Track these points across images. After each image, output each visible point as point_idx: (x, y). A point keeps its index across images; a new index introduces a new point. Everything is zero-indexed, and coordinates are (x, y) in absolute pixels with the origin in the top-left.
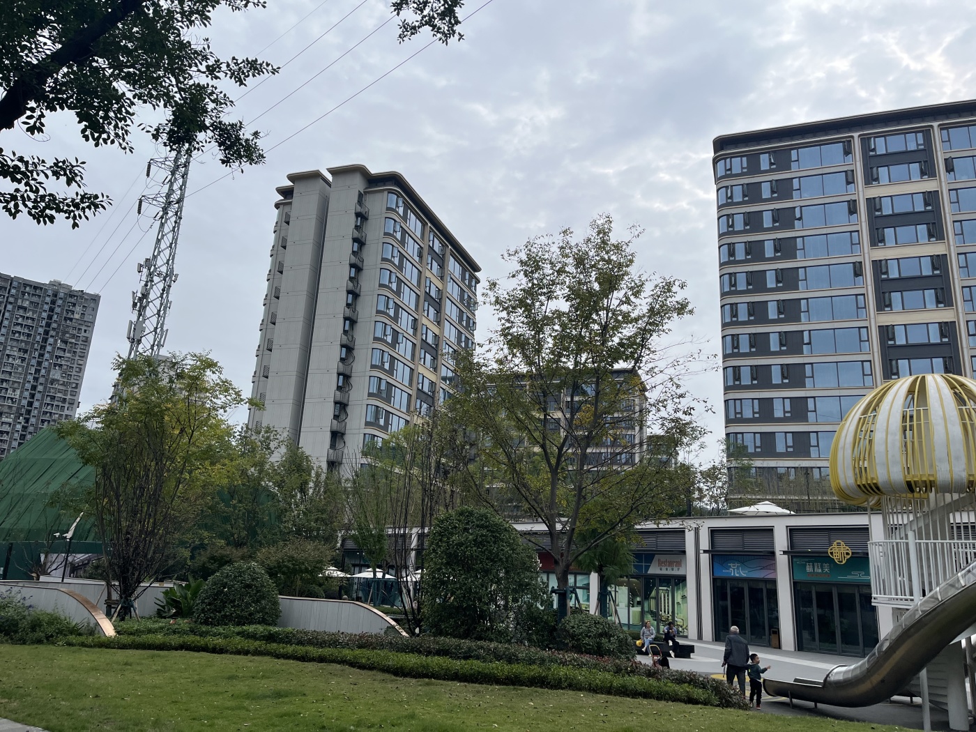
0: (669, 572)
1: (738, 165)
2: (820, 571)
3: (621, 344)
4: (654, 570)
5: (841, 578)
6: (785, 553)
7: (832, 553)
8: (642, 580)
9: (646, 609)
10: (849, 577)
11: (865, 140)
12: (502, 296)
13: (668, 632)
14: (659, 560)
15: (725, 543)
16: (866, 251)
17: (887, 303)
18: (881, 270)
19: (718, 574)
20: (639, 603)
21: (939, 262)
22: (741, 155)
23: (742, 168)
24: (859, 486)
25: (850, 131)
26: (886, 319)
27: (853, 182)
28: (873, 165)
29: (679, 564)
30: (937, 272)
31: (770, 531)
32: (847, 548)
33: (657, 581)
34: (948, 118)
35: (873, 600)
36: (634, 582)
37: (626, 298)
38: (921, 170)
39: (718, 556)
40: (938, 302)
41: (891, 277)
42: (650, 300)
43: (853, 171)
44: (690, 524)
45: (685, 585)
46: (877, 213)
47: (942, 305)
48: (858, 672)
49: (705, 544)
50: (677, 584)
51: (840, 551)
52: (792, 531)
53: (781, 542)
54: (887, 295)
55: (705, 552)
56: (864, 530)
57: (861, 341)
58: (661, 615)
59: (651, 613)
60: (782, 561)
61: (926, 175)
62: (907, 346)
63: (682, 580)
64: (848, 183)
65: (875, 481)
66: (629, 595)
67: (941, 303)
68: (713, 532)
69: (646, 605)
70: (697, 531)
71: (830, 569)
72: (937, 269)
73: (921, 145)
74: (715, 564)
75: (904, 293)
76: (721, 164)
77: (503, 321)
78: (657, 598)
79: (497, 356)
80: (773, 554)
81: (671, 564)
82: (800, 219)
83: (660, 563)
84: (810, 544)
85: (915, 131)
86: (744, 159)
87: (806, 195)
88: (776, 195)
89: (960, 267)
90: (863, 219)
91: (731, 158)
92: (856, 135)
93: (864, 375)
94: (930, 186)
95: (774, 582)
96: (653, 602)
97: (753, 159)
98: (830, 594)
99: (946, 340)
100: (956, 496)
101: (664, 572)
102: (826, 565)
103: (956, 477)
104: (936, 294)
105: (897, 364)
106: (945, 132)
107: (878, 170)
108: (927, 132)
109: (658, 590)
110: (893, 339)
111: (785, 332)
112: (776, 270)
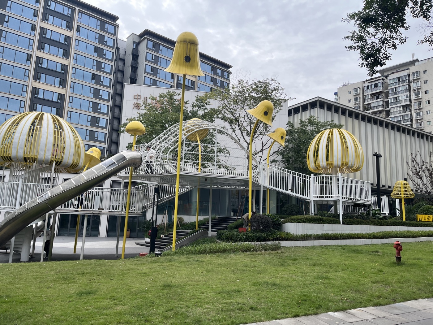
16: (35, 51)
17: (39, 78)
18: (39, 62)
21: (65, 68)
26: (36, 85)
27: (37, 16)
28: (48, 13)
30: (63, 72)
34: (83, 9)
38: (67, 25)
40: (60, 84)
41: (43, 66)
43: (38, 11)
46: (44, 35)
47: (62, 86)
54: (39, 74)
57: (22, 91)
61: (68, 28)
62: (43, 99)
64: (34, 16)
65: (10, 155)
67: (61, 85)
72: (63, 70)
73: (69, 14)
75: (47, 76)
85: (69, 7)
89: (72, 73)
90: (37, 35)
93: (20, 107)
94: (69, 34)
99: (59, 101)
103: (46, 157)
104: (60, 81)
105: (37, 106)
106: (80, 14)
107: (49, 16)
108: (73, 10)
110: (37, 94)
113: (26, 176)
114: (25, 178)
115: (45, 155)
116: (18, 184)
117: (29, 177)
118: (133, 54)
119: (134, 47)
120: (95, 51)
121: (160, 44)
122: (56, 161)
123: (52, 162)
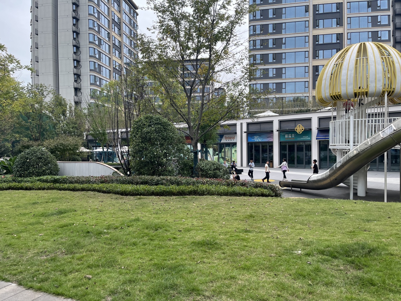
0: (230, 141)
2: (290, 137)
3: (219, 32)
4: (224, 141)
5: (299, 139)
6: (277, 131)
7: (296, 130)
8: (219, 145)
9: (220, 156)
10: (302, 139)
12: (158, 4)
13: (233, 165)
14: (226, 137)
15: (253, 128)
17: (317, 25)
18: (316, 9)
19: (249, 141)
20: (217, 154)
21: (340, 6)
24: (331, 96)
26: (316, 32)
29: (234, 138)
30: (338, 11)
31: (271, 122)
32: (303, 127)
33: (225, 145)
35: (330, 146)
36: (215, 146)
37: (223, 5)
39: (250, 134)
40: (337, 24)
41: (320, 13)
42: (236, 6)
44: (238, 123)
45: (236, 146)
47: (339, 26)
48: (324, 176)
49: (245, 129)
50: (233, 146)
51: (299, 128)
52: (281, 122)
53: (276, 126)
54: (318, 21)
55: (245, 132)
56: (310, 120)
57: (305, 42)
58: (226, 158)
59: (222, 158)
60: (276, 134)
62: (323, 44)
63: (235, 144)
65: (339, 94)
66: (213, 151)
68: (248, 124)
69: (220, 155)
70: (241, 124)
71: (295, 136)
74: (249, 137)
75: (324, 20)
77: (160, 18)
78: (225, 152)
79: (158, 36)
80: (272, 131)
81: (230, 138)
83: (226, 138)
84: (288, 127)
89: (347, 9)
93: (305, 57)
95: (272, 142)
96: (223, 153)
98: (294, 146)
99: (338, 41)
100: (373, 99)
101: (228, 141)
102: (293, 135)
103: (377, 89)
104: (337, 20)
105: (318, 52)
109: (225, 149)
110: (318, 41)
111: (275, 39)
112: (273, 9)
113: (355, 113)
114: (355, 114)
115: (376, 87)
116: (349, 121)
117: (359, 113)
122: (387, 91)
123: (384, 92)
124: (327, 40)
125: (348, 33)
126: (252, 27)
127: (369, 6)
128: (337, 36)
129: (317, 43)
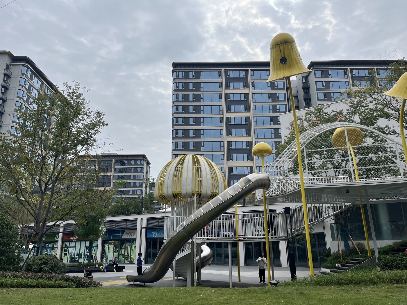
0: (130, 237)
1: (181, 74)
4: (125, 237)
8: (120, 241)
9: (120, 253)
11: (226, 72)
14: (127, 232)
15: (152, 224)
16: (224, 113)
17: (230, 133)
18: (229, 121)
19: (148, 237)
20: (118, 251)
21: (248, 119)
22: (182, 71)
23: (183, 76)
25: (221, 67)
26: (230, 139)
27: (221, 87)
28: (229, 81)
29: (134, 233)
30: (247, 123)
33: (125, 241)
34: (254, 67)
36: (116, 242)
38: (244, 85)
39: (149, 229)
40: (246, 134)
41: (232, 123)
43: (221, 83)
44: (138, 217)
45: (136, 242)
46: (229, 99)
47: (248, 135)
49: (144, 225)
50: (133, 242)
54: (230, 130)
55: (144, 228)
57: (221, 147)
58: (126, 255)
59: (122, 254)
61: (245, 87)
62: (236, 149)
63: (134, 240)
64: (220, 87)
65: (164, 194)
66: (114, 248)
67: (247, 134)
68: (148, 220)
69: (120, 251)
70: (142, 219)
72: (247, 122)
73: (244, 76)
74: (148, 233)
75: (236, 130)
76: (175, 73)
78: (125, 249)
81: (131, 234)
82: (203, 99)
83: (127, 234)
85: (243, 70)
86: (184, 73)
87: (205, 90)
88: (194, 88)
89: (254, 122)
90: (224, 101)
91: (179, 71)
92: (223, 69)
93: (221, 159)
94: (246, 91)
96: (123, 250)
97: (187, 73)
99: (248, 148)
101: (128, 237)
103: (188, 192)
104: (246, 131)
105: (232, 155)
106: (252, 72)
107: (230, 83)
108: (247, 71)
109: (125, 245)
110: (231, 146)
111: (195, 142)
112: (193, 118)
118: (304, 89)
119: (304, 81)
120: (269, 98)
121: (328, 70)
122: (196, 193)
123: (193, 194)
124: (239, 147)
125: (255, 141)
126: (175, 131)
127: (271, 121)
128: (247, 143)
129: (231, 148)
